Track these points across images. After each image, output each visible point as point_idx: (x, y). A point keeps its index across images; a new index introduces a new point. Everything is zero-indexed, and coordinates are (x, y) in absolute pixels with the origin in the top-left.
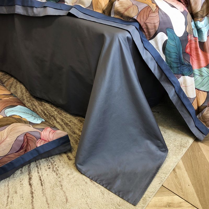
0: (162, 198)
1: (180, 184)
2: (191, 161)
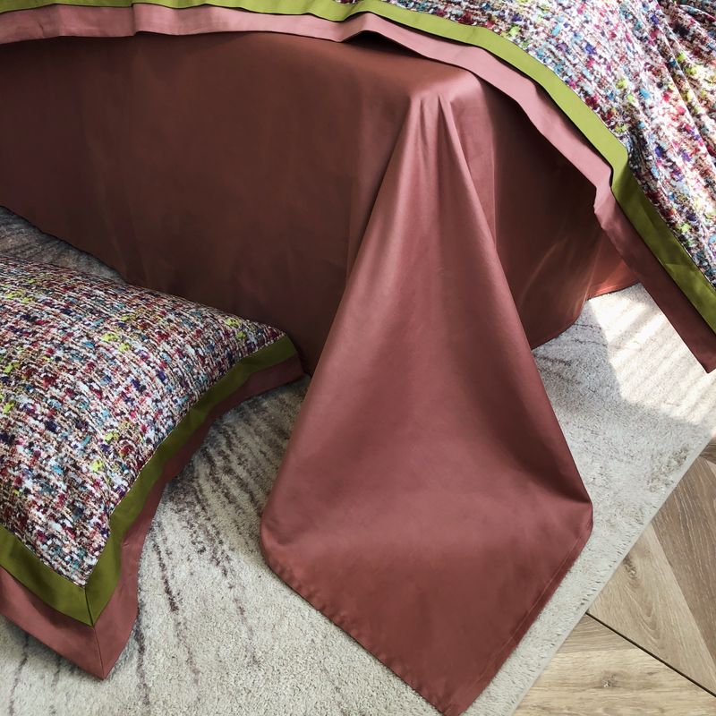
0: (587, 656)
1: (650, 610)
2: (686, 529)
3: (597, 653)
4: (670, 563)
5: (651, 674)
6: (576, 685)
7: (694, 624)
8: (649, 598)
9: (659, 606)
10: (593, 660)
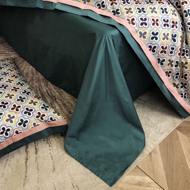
0: (135, 177)
1: (153, 167)
2: (167, 148)
3: (138, 176)
4: (161, 156)
5: (150, 183)
6: (130, 184)
7: (164, 172)
8: (154, 164)
9: (156, 167)
10: (136, 178)
